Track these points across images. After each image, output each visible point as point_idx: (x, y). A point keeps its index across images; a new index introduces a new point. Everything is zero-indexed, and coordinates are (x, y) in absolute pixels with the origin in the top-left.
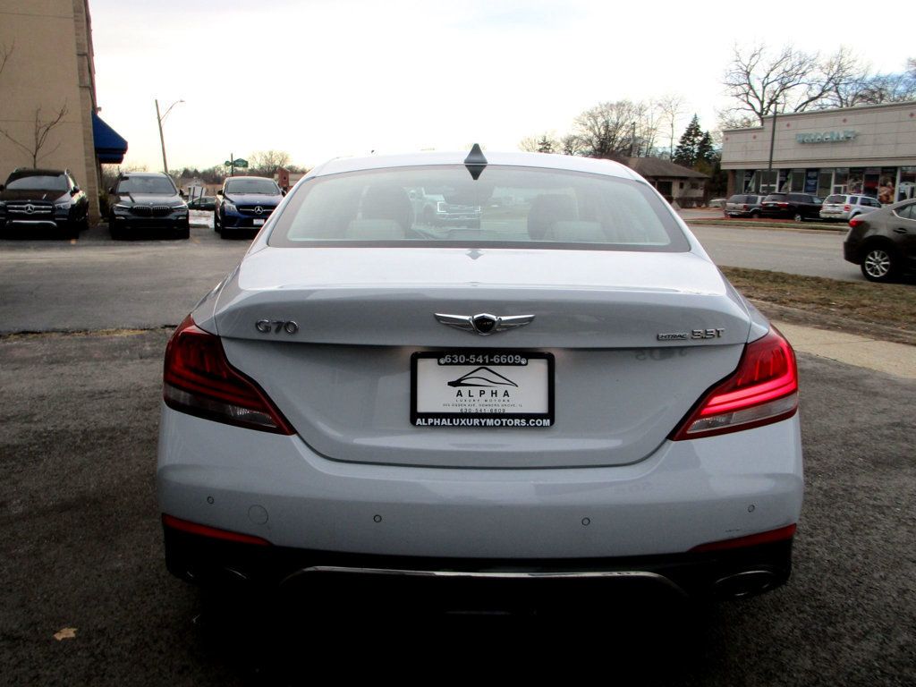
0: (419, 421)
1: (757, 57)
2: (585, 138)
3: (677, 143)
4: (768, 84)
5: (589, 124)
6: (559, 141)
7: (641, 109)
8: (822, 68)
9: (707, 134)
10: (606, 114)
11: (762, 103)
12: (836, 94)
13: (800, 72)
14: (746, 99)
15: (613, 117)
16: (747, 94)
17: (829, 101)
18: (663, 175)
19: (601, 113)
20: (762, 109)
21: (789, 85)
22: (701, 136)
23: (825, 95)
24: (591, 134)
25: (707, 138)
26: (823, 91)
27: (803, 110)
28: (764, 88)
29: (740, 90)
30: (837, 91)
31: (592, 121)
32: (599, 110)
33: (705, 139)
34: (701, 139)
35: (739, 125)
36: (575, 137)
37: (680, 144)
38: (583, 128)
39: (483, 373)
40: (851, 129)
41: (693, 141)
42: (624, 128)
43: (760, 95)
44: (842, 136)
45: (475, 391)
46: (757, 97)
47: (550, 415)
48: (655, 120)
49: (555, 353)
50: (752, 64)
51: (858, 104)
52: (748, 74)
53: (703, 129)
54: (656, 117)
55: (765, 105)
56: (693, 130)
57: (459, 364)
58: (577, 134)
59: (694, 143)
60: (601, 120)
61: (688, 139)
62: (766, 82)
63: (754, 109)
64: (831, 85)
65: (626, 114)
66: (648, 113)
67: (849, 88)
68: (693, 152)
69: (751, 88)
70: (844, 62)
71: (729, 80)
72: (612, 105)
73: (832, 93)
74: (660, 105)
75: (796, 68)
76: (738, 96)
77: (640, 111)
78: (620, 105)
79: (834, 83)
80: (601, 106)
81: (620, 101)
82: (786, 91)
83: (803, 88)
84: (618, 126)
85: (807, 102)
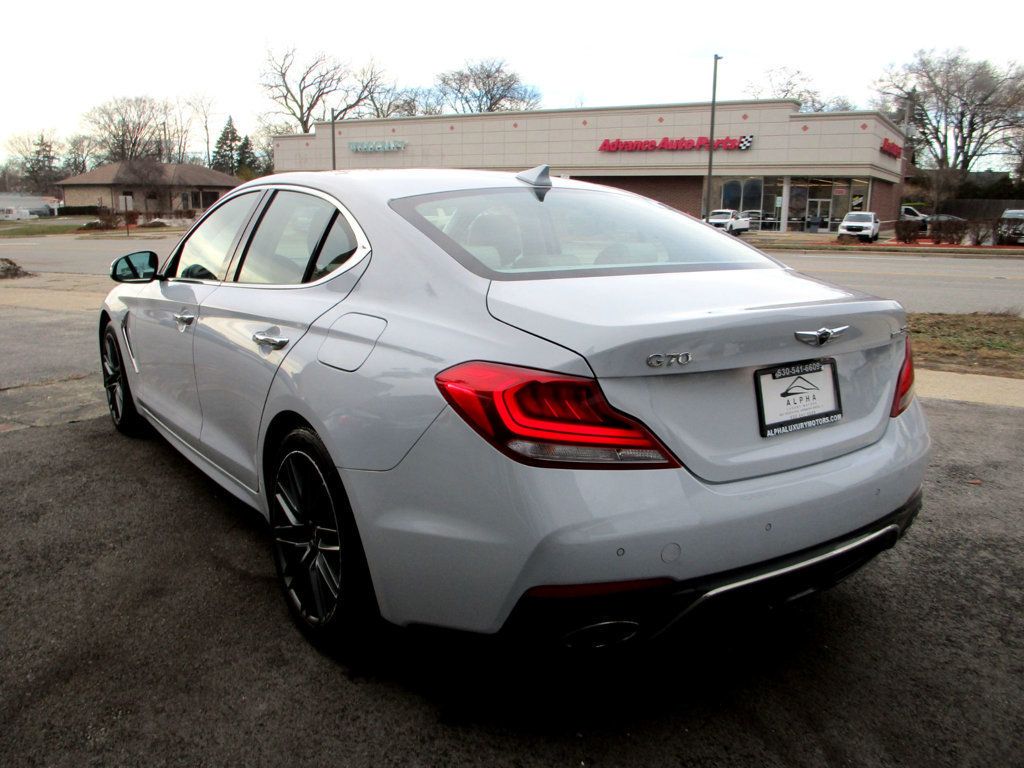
0: (769, 433)
1: (290, 58)
2: (99, 139)
3: (213, 148)
4: (304, 88)
5: (102, 122)
6: (62, 141)
7: (166, 107)
8: (355, 76)
9: (247, 139)
10: (123, 111)
11: (301, 107)
12: (371, 103)
13: (336, 77)
14: (284, 103)
15: (133, 116)
16: (286, 97)
17: (366, 110)
18: (207, 184)
19: (117, 110)
20: (302, 114)
21: (325, 91)
22: (239, 140)
23: (362, 103)
24: (106, 134)
25: (246, 144)
26: (359, 100)
27: (342, 119)
28: (302, 92)
29: (277, 92)
30: (372, 100)
31: (107, 119)
32: (114, 106)
33: (244, 144)
34: (239, 144)
35: (279, 129)
36: (85, 138)
37: (217, 150)
38: (96, 126)
39: (800, 382)
40: (400, 139)
41: (230, 146)
42: (147, 129)
43: (298, 98)
44: (392, 146)
45: (797, 397)
46: (297, 102)
47: (839, 410)
48: (184, 122)
49: (836, 358)
50: (287, 65)
51: (393, 115)
52: (283, 75)
53: (241, 133)
54: (185, 118)
55: (305, 109)
56: (229, 135)
57: (786, 376)
58: (87, 133)
59: (232, 149)
60: (117, 118)
61: (226, 144)
62: (302, 86)
63: (294, 114)
64: (366, 93)
65: (148, 112)
66: (175, 112)
67: (382, 96)
68: (232, 157)
69: (289, 91)
70: (377, 70)
71: (264, 80)
72: (129, 101)
73: (368, 101)
74: (190, 104)
75: (332, 73)
76: (274, 98)
77: (166, 110)
78: (139, 102)
79: (368, 91)
80: (116, 102)
81: (139, 96)
82: (324, 96)
83: (340, 94)
84: (139, 127)
85: (345, 110)
